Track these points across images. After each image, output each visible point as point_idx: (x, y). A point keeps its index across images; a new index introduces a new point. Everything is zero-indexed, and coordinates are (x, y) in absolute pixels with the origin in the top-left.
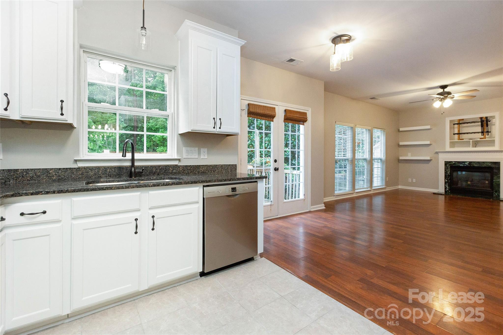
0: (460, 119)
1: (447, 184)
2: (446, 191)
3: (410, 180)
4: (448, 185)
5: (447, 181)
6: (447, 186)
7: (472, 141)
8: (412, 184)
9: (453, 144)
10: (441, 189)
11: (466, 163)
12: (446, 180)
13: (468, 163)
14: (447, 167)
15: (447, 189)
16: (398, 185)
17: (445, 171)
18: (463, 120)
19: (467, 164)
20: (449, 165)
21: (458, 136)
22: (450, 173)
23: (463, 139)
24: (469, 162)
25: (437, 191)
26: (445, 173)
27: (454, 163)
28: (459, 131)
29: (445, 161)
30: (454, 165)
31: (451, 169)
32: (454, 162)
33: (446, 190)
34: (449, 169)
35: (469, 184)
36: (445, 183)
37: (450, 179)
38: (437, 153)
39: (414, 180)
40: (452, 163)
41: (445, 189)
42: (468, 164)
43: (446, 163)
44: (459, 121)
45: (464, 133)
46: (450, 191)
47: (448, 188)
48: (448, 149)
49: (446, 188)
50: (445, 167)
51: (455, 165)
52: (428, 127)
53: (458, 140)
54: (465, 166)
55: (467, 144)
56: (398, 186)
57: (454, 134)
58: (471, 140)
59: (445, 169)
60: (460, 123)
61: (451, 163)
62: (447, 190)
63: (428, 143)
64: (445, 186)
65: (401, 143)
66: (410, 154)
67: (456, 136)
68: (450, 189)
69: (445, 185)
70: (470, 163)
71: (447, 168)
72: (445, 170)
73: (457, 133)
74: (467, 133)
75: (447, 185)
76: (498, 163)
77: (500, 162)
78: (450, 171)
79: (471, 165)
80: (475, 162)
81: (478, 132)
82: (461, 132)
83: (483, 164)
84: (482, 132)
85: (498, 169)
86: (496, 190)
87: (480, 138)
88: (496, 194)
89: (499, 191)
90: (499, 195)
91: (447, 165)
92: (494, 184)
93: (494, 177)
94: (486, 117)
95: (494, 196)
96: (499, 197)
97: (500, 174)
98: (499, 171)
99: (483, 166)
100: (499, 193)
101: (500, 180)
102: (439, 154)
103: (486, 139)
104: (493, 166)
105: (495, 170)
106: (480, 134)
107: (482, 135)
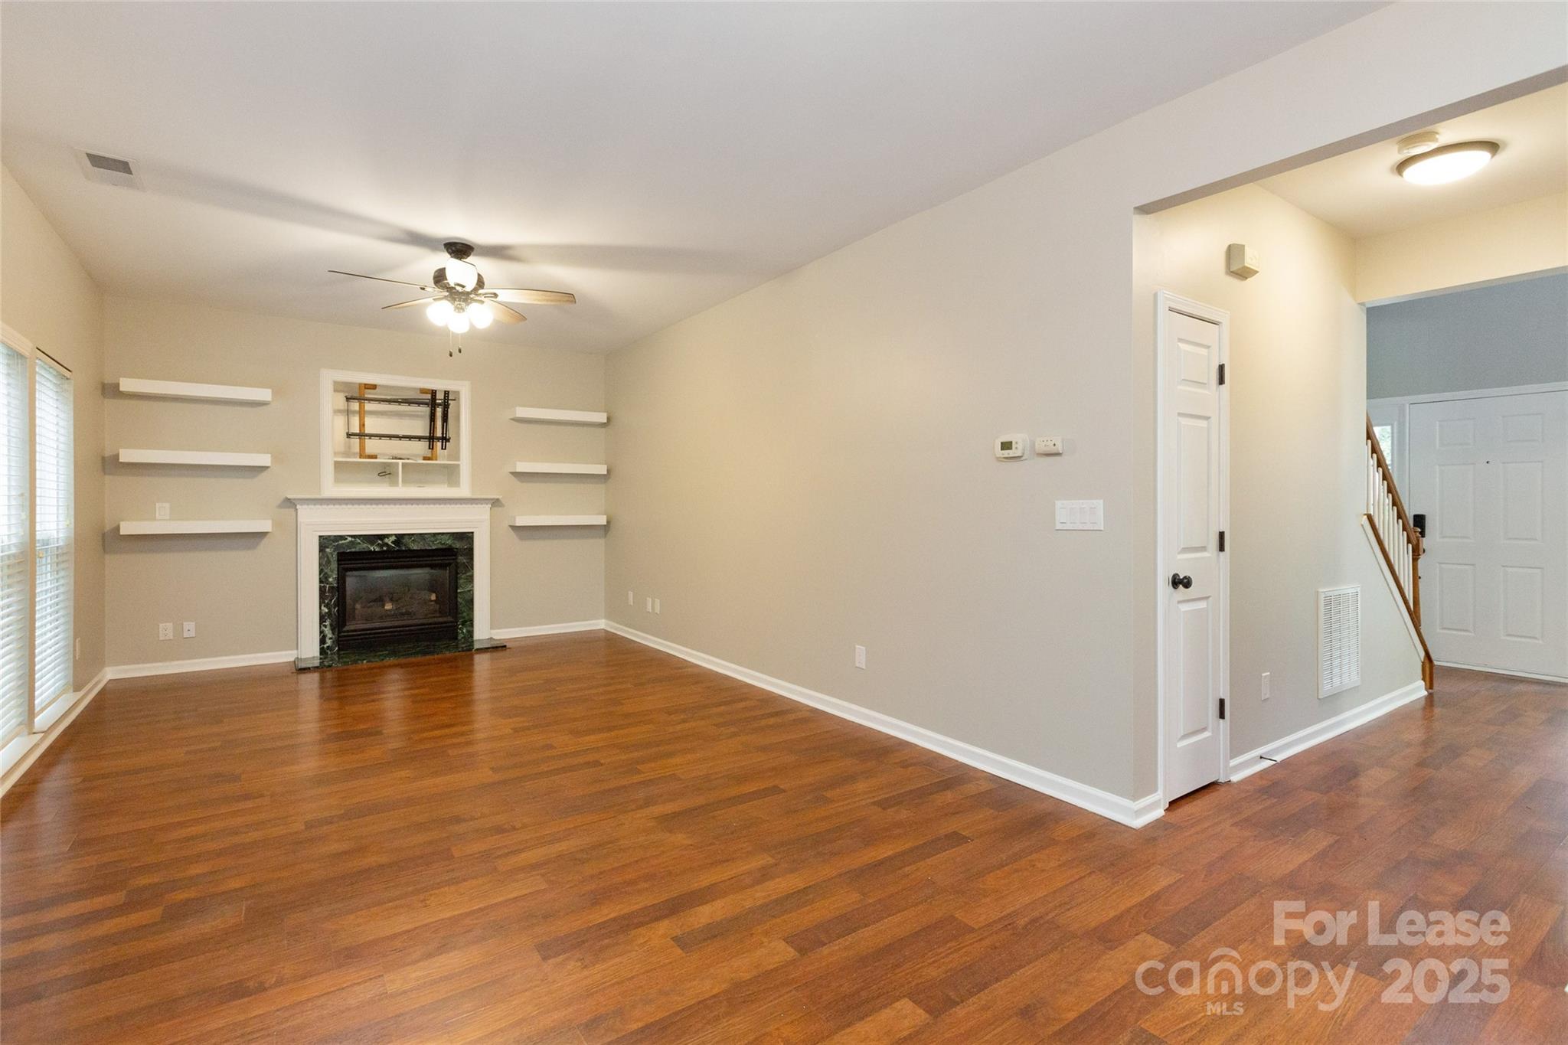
0: (365, 384)
1: (327, 623)
2: (323, 651)
3: (166, 630)
4: (331, 625)
5: (327, 610)
6: (328, 631)
7: (403, 463)
8: (182, 648)
9: (343, 472)
10: (309, 649)
11: (386, 540)
12: (323, 608)
13: (393, 538)
14: (328, 557)
15: (329, 643)
16: (105, 666)
17: (320, 574)
18: (374, 387)
19: (389, 541)
20: (334, 551)
21: (359, 441)
22: (338, 579)
23: (375, 457)
24: (395, 535)
26: (321, 581)
27: (351, 541)
28: (362, 425)
29: (320, 537)
30: (348, 551)
31: (338, 564)
32: (350, 539)
33: (325, 646)
34: (334, 565)
37: (337, 604)
38: (290, 503)
39: (190, 628)
40: (343, 542)
41: (321, 645)
42: (392, 542)
43: (325, 542)
44: (361, 387)
45: (378, 436)
46: (337, 648)
47: (330, 639)
48: (329, 489)
49: (323, 641)
50: (321, 558)
51: (353, 550)
53: (361, 456)
54: (385, 548)
55: (388, 473)
56: (103, 672)
57: (349, 435)
58: (400, 462)
59: (320, 565)
60: (366, 396)
61: (340, 542)
62: (328, 647)
64: (321, 632)
65: (127, 456)
66: (163, 509)
67: (356, 441)
68: (339, 639)
69: (320, 627)
70: (400, 538)
71: (329, 562)
72: (321, 571)
73: (358, 432)
75: (325, 626)
76: (467, 538)
77: (472, 533)
78: (336, 572)
79: (400, 547)
80: (413, 534)
81: (420, 438)
82: (367, 431)
83: (433, 539)
84: (431, 439)
85: (470, 553)
86: (464, 618)
87: (425, 458)
88: (464, 631)
89: (471, 620)
90: (471, 633)
91: (328, 550)
92: (459, 600)
93: (461, 578)
94: (445, 391)
95: (459, 638)
96: (472, 637)
97: (473, 569)
98: (472, 559)
99: (434, 548)
100: (472, 625)
101: (473, 587)
102: (298, 507)
103: (436, 460)
104: (458, 545)
105: (462, 559)
106: (425, 444)
107: (429, 448)
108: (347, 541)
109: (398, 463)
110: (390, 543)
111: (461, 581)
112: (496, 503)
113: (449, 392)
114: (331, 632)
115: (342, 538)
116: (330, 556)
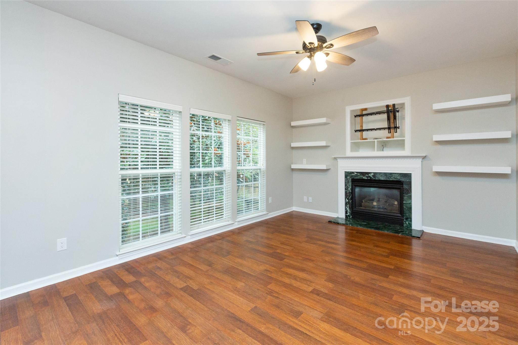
0: (362, 109)
1: (348, 206)
2: (346, 216)
3: (305, 199)
4: (349, 207)
5: (348, 201)
6: (348, 209)
7: (377, 141)
8: (308, 205)
9: (355, 146)
10: (341, 214)
11: (370, 175)
12: (346, 199)
13: (372, 174)
14: (348, 180)
15: (348, 214)
16: (293, 206)
17: (345, 187)
18: (366, 109)
19: (371, 175)
20: (350, 178)
21: (360, 133)
22: (351, 189)
23: (366, 139)
24: (373, 173)
25: (336, 216)
26: (346, 189)
27: (356, 174)
28: (361, 126)
29: (345, 172)
30: (355, 178)
31: (352, 183)
32: (356, 173)
33: (347, 215)
34: (350, 184)
35: (374, 205)
36: (346, 204)
37: (352, 199)
38: (335, 159)
39: (310, 199)
40: (353, 174)
41: (346, 214)
42: (372, 176)
43: (347, 174)
44: (361, 110)
45: (367, 130)
46: (351, 217)
47: (349, 212)
48: (349, 153)
49: (346, 212)
50: (345, 180)
51: (357, 178)
52: (323, 120)
53: (361, 140)
54: (369, 178)
55: (371, 145)
56: (292, 208)
57: (356, 131)
58: (376, 140)
59: (345, 183)
60: (361, 114)
61: (352, 174)
62: (348, 215)
63: (323, 143)
64: (346, 209)
65: (293, 145)
66: (305, 161)
67: (358, 134)
68: (353, 213)
69: (346, 207)
70: (375, 174)
71: (348, 182)
72: (346, 185)
73: (359, 129)
74: (371, 130)
75: (347, 207)
76: (408, 176)
77: (411, 174)
78: (351, 186)
79: (375, 178)
80: (382, 173)
81: (384, 129)
82: (364, 128)
83: (390, 176)
84: (389, 128)
85: (410, 184)
86: (407, 216)
87: (387, 138)
88: (407, 223)
89: (411, 218)
90: (410, 225)
91: (348, 177)
92: (404, 207)
93: (405, 196)
94: (393, 104)
95: (404, 226)
96: (411, 227)
97: (411, 192)
98: (411, 187)
99: (391, 180)
100: (411, 221)
101: (411, 201)
102: (338, 160)
103: (393, 138)
104: (403, 179)
105: (405, 186)
106: (387, 131)
107: (389, 133)
108: (355, 174)
109: (374, 142)
110: (371, 176)
111: (405, 198)
112: (424, 158)
113: (395, 104)
114: (349, 210)
115: (353, 173)
116: (349, 179)
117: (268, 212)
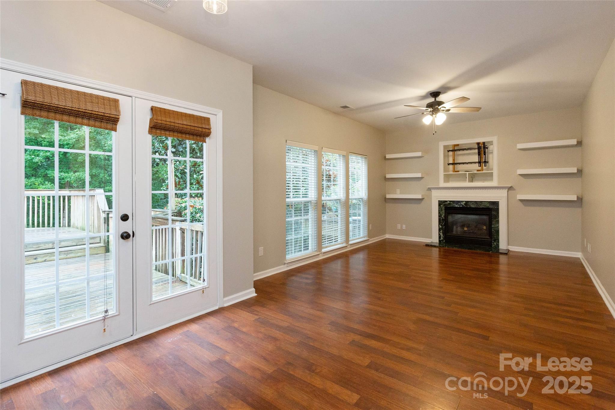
0: (454, 145)
1: (441, 231)
2: (440, 241)
3: (399, 226)
4: (443, 232)
5: (441, 227)
6: (441, 234)
7: (468, 173)
8: (401, 232)
9: (447, 178)
10: (435, 239)
11: (462, 203)
13: (464, 203)
14: (441, 208)
15: (442, 239)
16: (386, 234)
17: (439, 214)
18: (458, 145)
19: (463, 203)
20: (444, 206)
21: (453, 166)
22: (445, 216)
24: (465, 201)
25: (430, 242)
26: (439, 216)
27: (449, 203)
28: (454, 160)
29: (439, 201)
30: (448, 206)
31: (445, 211)
32: (449, 202)
33: (441, 239)
34: (444, 211)
35: (465, 230)
36: (440, 230)
37: (445, 225)
38: (430, 189)
39: (404, 227)
40: (446, 203)
41: (439, 239)
42: (464, 204)
43: (441, 203)
44: (454, 146)
45: (460, 164)
46: (444, 241)
47: (442, 237)
48: (442, 184)
49: (440, 237)
50: (439, 208)
51: (450, 206)
52: (419, 154)
53: (453, 172)
54: (461, 206)
55: (462, 177)
57: (449, 164)
58: (467, 173)
59: (439, 211)
60: (455, 149)
61: (445, 203)
62: (441, 240)
63: (419, 175)
64: (439, 234)
65: (388, 176)
66: (398, 191)
67: (451, 167)
68: (445, 238)
69: (439, 233)
70: (467, 203)
71: (442, 210)
72: (439, 213)
73: (452, 163)
74: (463, 163)
75: (441, 232)
76: (496, 204)
77: (499, 202)
78: (444, 214)
79: (467, 206)
80: (472, 201)
81: (475, 163)
82: (456, 162)
83: (480, 204)
84: (480, 162)
85: (497, 210)
86: (495, 238)
87: (478, 171)
88: (495, 244)
89: (498, 240)
90: (498, 245)
91: (441, 206)
92: (493, 230)
93: (493, 221)
94: (483, 142)
95: (493, 246)
96: (499, 247)
97: (499, 217)
98: (498, 213)
99: (481, 207)
100: (498, 242)
101: (499, 225)
102: (432, 190)
103: (483, 171)
104: (491, 207)
105: (493, 213)
106: (477, 165)
107: (479, 166)
108: (448, 203)
109: (466, 173)
110: (463, 204)
111: (493, 222)
112: (510, 188)
113: (485, 142)
114: (442, 235)
115: (446, 201)
116: (442, 208)
117: (369, 238)
